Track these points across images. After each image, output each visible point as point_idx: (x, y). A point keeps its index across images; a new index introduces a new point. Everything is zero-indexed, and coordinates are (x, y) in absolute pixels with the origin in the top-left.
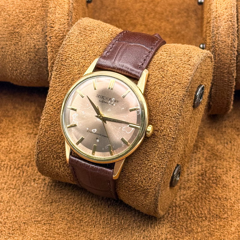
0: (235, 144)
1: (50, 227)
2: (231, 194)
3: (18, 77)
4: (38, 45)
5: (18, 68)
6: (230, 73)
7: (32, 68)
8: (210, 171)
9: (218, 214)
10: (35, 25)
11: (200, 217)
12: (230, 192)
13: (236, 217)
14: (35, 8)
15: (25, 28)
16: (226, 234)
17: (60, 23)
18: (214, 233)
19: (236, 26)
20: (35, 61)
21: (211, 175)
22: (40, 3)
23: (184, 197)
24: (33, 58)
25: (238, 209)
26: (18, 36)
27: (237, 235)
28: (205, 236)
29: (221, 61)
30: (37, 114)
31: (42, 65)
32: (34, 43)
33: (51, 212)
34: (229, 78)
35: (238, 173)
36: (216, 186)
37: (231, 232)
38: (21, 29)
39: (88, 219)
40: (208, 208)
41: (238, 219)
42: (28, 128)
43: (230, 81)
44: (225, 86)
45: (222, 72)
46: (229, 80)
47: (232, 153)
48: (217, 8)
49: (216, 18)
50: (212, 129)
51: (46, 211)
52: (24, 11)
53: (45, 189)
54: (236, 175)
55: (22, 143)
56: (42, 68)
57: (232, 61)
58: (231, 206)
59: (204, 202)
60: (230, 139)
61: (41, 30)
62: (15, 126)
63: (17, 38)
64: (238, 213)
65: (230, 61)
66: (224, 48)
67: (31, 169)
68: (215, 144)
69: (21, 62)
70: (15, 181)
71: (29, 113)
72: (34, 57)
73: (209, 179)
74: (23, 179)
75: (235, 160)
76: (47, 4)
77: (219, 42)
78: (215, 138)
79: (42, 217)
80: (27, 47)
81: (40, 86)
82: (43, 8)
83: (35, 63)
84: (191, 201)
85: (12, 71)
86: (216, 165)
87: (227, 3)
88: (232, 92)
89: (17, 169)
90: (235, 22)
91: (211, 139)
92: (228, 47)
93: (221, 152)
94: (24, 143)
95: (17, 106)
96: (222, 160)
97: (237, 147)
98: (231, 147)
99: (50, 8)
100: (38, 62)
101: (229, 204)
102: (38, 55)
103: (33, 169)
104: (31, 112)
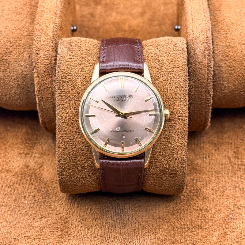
0: (213, 158)
1: (40, 242)
2: (211, 205)
3: (8, 102)
4: (25, 71)
5: (7, 94)
6: (207, 92)
7: (20, 93)
8: (191, 184)
9: (200, 225)
10: (23, 53)
11: (183, 228)
12: (211, 204)
13: (217, 227)
14: (22, 37)
15: (13, 55)
16: (208, 244)
17: (45, 50)
18: (196, 243)
19: (212, 47)
20: (23, 86)
21: (192, 188)
22: (27, 32)
23: (167, 209)
25: (218, 220)
26: (6, 63)
29: (199, 81)
30: (28, 136)
31: (30, 90)
32: (21, 70)
33: (40, 227)
34: (207, 96)
36: (197, 198)
37: (213, 242)
38: (9, 56)
39: (76, 233)
40: (190, 219)
41: (219, 229)
42: (19, 148)
43: (208, 100)
44: (203, 104)
45: (199, 91)
46: (206, 99)
47: (211, 167)
48: (193, 31)
49: (193, 40)
50: (191, 145)
51: (36, 226)
52: (11, 39)
53: (35, 206)
54: (215, 187)
56: (30, 93)
57: (209, 81)
58: (211, 217)
59: (186, 214)
60: (208, 153)
61: (28, 57)
62: (7, 147)
63: (5, 65)
64: (218, 223)
65: (207, 81)
66: (201, 69)
67: (22, 187)
68: (194, 159)
69: (9, 87)
70: (6, 199)
71: (20, 135)
72: (22, 83)
73: (190, 192)
74: (14, 196)
75: (214, 173)
76: (33, 33)
77: (196, 63)
78: (194, 153)
79: (32, 233)
80: (15, 73)
81: (29, 109)
82: (29, 37)
83: (23, 89)
84: (174, 213)
85: (2, 97)
86: (196, 178)
87: (202, 26)
88: (209, 110)
89: (9, 187)
90: (210, 43)
91: (190, 154)
92: (205, 67)
93: (200, 166)
94: (16, 163)
95: (9, 128)
96: (202, 173)
97: (215, 160)
98: (210, 161)
99: (36, 36)
100: (26, 87)
101: (210, 215)
102: (26, 80)
103: (24, 186)
104: (22, 134)
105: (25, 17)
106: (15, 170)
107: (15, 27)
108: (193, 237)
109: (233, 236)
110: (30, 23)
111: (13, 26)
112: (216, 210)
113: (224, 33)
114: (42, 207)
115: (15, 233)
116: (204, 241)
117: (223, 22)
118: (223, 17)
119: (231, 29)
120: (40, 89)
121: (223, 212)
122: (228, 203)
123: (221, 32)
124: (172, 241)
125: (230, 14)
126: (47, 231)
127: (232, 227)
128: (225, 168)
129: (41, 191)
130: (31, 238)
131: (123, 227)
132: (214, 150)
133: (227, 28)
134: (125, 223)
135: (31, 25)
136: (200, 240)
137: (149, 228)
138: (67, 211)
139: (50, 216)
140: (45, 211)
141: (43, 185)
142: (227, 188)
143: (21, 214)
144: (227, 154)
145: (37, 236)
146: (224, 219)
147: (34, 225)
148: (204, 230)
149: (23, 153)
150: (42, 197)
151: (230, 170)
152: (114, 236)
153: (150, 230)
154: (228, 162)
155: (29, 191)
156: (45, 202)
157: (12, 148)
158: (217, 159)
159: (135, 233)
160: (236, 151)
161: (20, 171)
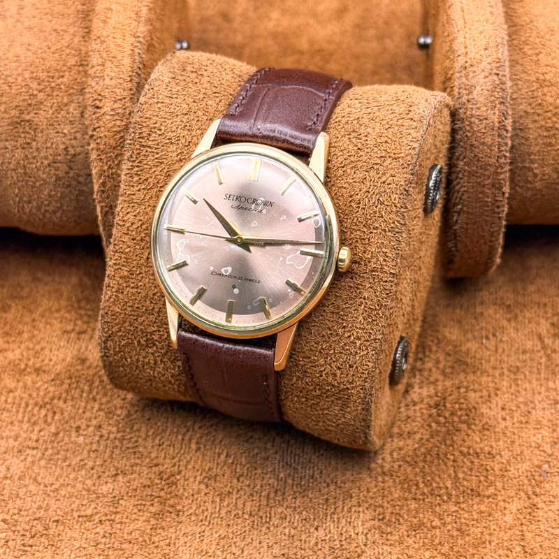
0: (504, 339)
1: (113, 528)
2: (501, 443)
3: (35, 216)
4: (73, 147)
5: (33, 198)
6: (497, 186)
7: (62, 197)
8: (453, 397)
9: (475, 488)
10: (66, 105)
11: (436, 496)
12: (499, 440)
13: (514, 493)
14: (65, 68)
15: (45, 111)
16: (495, 530)
17: (115, 98)
18: (468, 528)
19: (509, 84)
20: (68, 181)
21: (457, 406)
22: (76, 58)
23: (399, 454)
24: (64, 175)
25: (517, 476)
26: (30, 129)
27: (517, 532)
28: (449, 535)
29: (478, 160)
30: (83, 292)
31: (85, 188)
32: (64, 143)
33: (114, 494)
34: (495, 196)
35: (512, 400)
36: (469, 428)
37: (505, 526)
38: (36, 114)
39: (194, 509)
40: (453, 475)
41: (518, 496)
42: (64, 321)
43: (497, 204)
44: (486, 214)
45: (479, 183)
46: (494, 202)
47: (499, 358)
48: (466, 48)
49: (466, 68)
50: (454, 310)
51: (105, 493)
52: (41, 75)
53: (101, 448)
54: (510, 404)
55: (51, 351)
56: (84, 195)
57: (502, 160)
58: (501, 470)
59: (442, 464)
60: (494, 328)
61: (79, 115)
62: (37, 318)
63: (28, 133)
64: (517, 484)
65: (497, 161)
66: (484, 133)
67: (72, 406)
68: (460, 340)
69: (38, 184)
70: (36, 432)
71: (66, 290)
72: (66, 173)
73: (453, 414)
75: (506, 373)
77: (473, 119)
78: (460, 328)
79: (95, 508)
80: (50, 151)
81: (82, 234)
82: (81, 68)
83: (68, 186)
84: (415, 462)
85: (21, 205)
86: (465, 384)
87: (487, 37)
88: (500, 227)
89: (41, 407)
90: (505, 76)
91: (452, 330)
92: (493, 129)
93: (475, 357)
94: (56, 353)
95: (40, 275)
96: (479, 373)
97: (507, 344)
98: (496, 346)
100: (74, 183)
101: (497, 466)
102: (74, 168)
103: (75, 405)
104: (70, 288)
105: (71, 24)
106: (56, 369)
107: (48, 45)
108: (459, 516)
109: (550, 513)
110: (84, 37)
111: (45, 44)
112: (510, 453)
113: (531, 52)
114: (117, 451)
115: (58, 508)
116: (486, 523)
117: (529, 28)
118: (529, 16)
119: (548, 43)
120: (104, 186)
121: (528, 458)
122: (538, 439)
123: (525, 50)
124: (412, 525)
125: (545, 9)
126: (128, 504)
127: (549, 491)
128: (532, 359)
129: (114, 415)
130: (92, 519)
131: (300, 493)
132: (505, 320)
133: (538, 40)
134: (304, 485)
135: (85, 41)
136: (475, 522)
137: (358, 496)
138: (174, 458)
139: (136, 471)
140: (125, 459)
141: (120, 401)
142: (535, 405)
143: (69, 466)
144: (536, 328)
145: (106, 515)
146: (530, 474)
147: (100, 491)
148: (486, 498)
149: (73, 330)
150: (118, 429)
151: (543, 364)
152: (282, 513)
153: (363, 501)
154: (539, 348)
155: (88, 414)
156: (123, 439)
157: (49, 320)
158: (512, 340)
159: (329, 508)
160: (556, 324)
161: (66, 371)
